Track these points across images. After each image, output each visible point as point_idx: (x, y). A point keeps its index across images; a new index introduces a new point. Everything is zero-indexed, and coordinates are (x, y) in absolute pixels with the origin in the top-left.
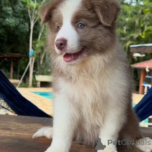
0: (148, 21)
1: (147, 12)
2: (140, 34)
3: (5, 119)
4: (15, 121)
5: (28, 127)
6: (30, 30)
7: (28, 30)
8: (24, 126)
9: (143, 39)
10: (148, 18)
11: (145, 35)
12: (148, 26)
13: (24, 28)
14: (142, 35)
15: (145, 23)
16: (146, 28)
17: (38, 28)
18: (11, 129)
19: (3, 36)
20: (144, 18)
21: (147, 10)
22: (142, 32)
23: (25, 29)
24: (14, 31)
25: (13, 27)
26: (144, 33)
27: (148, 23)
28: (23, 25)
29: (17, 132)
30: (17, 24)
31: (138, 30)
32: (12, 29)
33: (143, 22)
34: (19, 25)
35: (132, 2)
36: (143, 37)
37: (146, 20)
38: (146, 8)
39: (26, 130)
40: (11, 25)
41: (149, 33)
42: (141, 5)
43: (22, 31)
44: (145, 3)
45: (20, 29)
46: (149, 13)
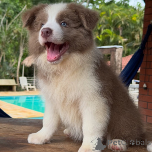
0: (105, 24)
1: (103, 15)
2: (98, 37)
9: (100, 41)
10: (104, 21)
11: (102, 38)
12: (105, 29)
14: (100, 37)
15: (101, 26)
16: (103, 31)
20: (101, 21)
21: (103, 13)
22: (99, 35)
26: (101, 36)
27: (105, 26)
31: (96, 33)
33: (100, 25)
35: (89, 6)
36: (100, 39)
37: (103, 23)
38: (102, 12)
41: (106, 35)
42: (97, 9)
44: (101, 6)
46: (105, 16)
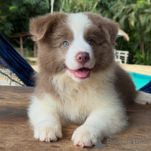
3: (2, 89)
4: (12, 91)
5: (23, 96)
6: (50, 7)
7: (48, 7)
8: (19, 95)
13: (45, 5)
17: (59, 4)
18: (4, 99)
19: (25, 15)
23: (45, 7)
24: (35, 9)
25: (34, 5)
28: (43, 3)
29: (9, 101)
30: (37, 2)
32: (33, 7)
34: (39, 2)
39: (19, 99)
40: (32, 3)
43: (43, 9)
45: (41, 7)
